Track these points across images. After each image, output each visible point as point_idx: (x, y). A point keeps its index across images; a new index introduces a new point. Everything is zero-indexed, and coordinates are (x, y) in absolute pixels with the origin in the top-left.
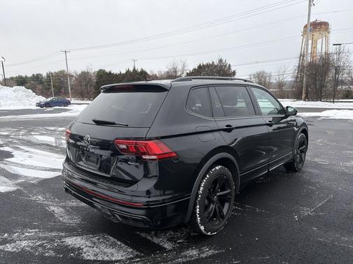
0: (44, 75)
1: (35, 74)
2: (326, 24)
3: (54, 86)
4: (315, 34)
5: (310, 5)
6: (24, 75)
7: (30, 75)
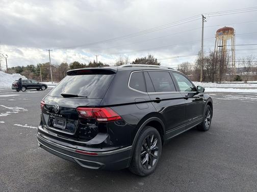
0: (36, 65)
1: (29, 65)
2: (232, 29)
3: (42, 73)
4: (224, 36)
5: (203, 22)
6: (21, 66)
7: (25, 66)
